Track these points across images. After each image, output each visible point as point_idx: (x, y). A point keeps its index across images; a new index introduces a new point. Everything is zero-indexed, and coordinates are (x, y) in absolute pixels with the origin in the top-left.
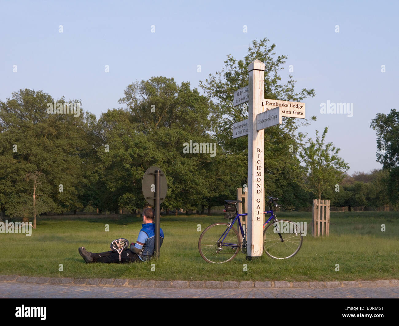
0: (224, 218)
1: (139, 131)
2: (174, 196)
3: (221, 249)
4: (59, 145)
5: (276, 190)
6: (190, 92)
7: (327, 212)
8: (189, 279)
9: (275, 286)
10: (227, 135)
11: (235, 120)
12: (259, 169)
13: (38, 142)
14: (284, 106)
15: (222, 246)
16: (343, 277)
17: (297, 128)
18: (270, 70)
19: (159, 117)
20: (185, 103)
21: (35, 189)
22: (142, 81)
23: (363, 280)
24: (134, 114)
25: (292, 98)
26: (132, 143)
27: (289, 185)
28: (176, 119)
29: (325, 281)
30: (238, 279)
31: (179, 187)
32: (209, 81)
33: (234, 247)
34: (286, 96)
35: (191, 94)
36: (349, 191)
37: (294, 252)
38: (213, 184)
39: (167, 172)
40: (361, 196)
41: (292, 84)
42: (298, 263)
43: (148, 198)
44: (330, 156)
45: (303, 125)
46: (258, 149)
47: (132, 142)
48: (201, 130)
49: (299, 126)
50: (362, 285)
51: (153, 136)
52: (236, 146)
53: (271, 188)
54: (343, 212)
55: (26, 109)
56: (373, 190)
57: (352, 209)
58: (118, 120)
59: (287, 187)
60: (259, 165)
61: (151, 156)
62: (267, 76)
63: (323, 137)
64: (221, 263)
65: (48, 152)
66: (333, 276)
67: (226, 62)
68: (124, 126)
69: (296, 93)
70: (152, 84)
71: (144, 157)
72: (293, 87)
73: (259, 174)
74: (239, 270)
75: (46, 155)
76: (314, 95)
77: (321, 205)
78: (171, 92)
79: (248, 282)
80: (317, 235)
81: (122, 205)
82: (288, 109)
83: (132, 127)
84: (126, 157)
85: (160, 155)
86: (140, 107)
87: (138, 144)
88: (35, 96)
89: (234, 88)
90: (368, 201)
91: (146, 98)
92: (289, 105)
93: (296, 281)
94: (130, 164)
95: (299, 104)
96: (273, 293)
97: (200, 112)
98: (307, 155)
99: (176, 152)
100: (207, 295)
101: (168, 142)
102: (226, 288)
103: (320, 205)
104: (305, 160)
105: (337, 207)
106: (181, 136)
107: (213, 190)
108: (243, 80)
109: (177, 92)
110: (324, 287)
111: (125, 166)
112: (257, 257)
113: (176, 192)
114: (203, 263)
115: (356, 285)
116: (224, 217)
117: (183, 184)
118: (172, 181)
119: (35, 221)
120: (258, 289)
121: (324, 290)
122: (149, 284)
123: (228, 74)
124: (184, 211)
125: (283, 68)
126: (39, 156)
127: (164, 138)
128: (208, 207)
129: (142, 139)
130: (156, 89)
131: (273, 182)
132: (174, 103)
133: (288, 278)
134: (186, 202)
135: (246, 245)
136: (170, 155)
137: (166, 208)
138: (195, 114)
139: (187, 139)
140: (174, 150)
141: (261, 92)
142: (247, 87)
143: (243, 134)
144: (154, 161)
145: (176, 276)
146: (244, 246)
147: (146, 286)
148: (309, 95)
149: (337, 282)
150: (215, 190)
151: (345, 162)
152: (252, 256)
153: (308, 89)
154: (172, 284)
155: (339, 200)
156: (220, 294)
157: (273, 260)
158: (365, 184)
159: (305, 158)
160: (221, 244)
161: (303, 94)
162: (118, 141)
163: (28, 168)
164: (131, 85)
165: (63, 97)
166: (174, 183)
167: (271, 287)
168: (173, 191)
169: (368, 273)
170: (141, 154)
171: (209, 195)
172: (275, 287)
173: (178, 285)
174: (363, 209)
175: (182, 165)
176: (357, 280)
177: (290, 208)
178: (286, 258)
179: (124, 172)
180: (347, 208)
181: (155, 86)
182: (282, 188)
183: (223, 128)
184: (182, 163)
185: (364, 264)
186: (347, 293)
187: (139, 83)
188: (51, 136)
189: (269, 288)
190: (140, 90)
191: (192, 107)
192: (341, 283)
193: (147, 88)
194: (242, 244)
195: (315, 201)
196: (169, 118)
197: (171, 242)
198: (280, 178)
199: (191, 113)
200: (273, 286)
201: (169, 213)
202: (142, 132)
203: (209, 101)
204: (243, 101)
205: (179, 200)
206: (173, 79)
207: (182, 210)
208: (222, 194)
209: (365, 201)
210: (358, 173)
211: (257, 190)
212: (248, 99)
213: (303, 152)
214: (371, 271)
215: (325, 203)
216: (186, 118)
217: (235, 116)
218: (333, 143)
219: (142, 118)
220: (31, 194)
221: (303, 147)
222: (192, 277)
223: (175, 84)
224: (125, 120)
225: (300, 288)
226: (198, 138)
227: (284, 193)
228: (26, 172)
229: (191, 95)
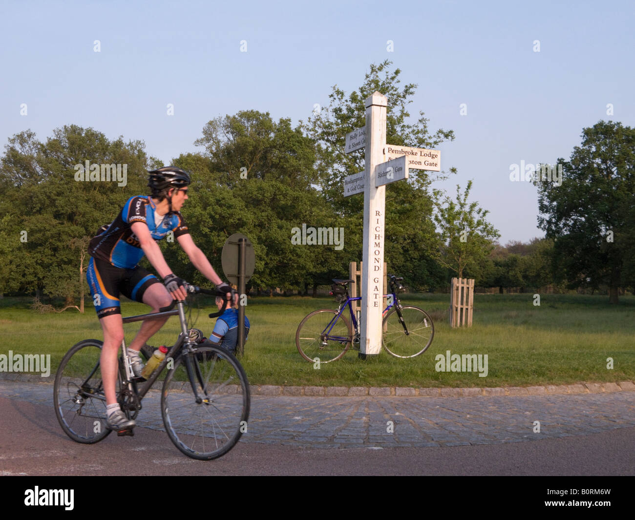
0: (335, 302)
1: (221, 183)
2: (268, 271)
3: (326, 344)
4: (114, 201)
5: (404, 264)
6: (290, 132)
7: (470, 294)
8: (282, 384)
9: (396, 393)
10: (337, 191)
11: (348, 171)
12: (377, 238)
13: (87, 196)
14: (413, 154)
15: (327, 340)
16: (485, 382)
17: (430, 183)
18: (394, 104)
19: (249, 166)
20: (284, 146)
21: (82, 260)
22: (227, 116)
23: (510, 386)
24: (215, 161)
25: (424, 142)
26: (212, 200)
27: (422, 257)
28: (271, 167)
29: (461, 387)
30: (347, 384)
31: (274, 259)
32: (313, 120)
33: (343, 341)
34: (416, 140)
35: (292, 134)
36: (500, 266)
37: (421, 350)
38: (320, 256)
39: (259, 238)
40: (517, 273)
41: (423, 123)
42: (427, 363)
43: (229, 276)
44: (475, 221)
45: (439, 179)
46: (376, 212)
47: (212, 198)
48: (305, 183)
49: (433, 180)
50: (509, 393)
51: (241, 190)
52: (350, 206)
53: (397, 261)
54: (493, 294)
55: (72, 152)
56: (532, 265)
57: (505, 291)
58: (194, 169)
59: (419, 261)
60: (377, 233)
61: (237, 217)
62: (390, 112)
63: (466, 195)
64: (326, 362)
65: (100, 211)
66: (472, 381)
67: (332, 96)
68: (202, 176)
69: (429, 136)
70: (240, 121)
71: (229, 218)
72: (425, 127)
73: (377, 245)
74: (349, 372)
75: (97, 214)
76: (453, 138)
77: (463, 285)
78: (266, 131)
79: (360, 388)
80: (456, 326)
81: (198, 282)
82: (417, 158)
83: (212, 178)
84: (204, 219)
85: (249, 216)
86: (223, 151)
87: (220, 201)
88: (83, 135)
89: (346, 129)
90: (525, 280)
91: (232, 139)
92: (419, 154)
93: (424, 387)
94: (209, 228)
95: (433, 152)
96: (392, 403)
97: (304, 159)
98: (445, 218)
99: (271, 213)
100: (306, 406)
101: (260, 198)
102: (331, 395)
103: (460, 286)
104: (442, 225)
105: (485, 287)
106: (277, 191)
107: (321, 264)
108: (359, 117)
109: (273, 131)
110: (460, 394)
111: (203, 230)
112: (373, 356)
113: (271, 266)
114: (302, 362)
115: (501, 392)
116: (334, 300)
117: (279, 255)
118: (265, 251)
119: (82, 302)
120: (373, 398)
121: (459, 399)
122: (229, 389)
123: (337, 111)
124: (281, 290)
125: (412, 101)
126: (87, 216)
127: (255, 193)
128: (313, 286)
129: (225, 195)
130: (245, 126)
131: (400, 253)
132: (269, 146)
133: (412, 383)
134: (284, 279)
135: (360, 338)
136: (263, 216)
137: (257, 287)
138: (296, 162)
139: (286, 195)
140: (268, 209)
141: (382, 135)
142: (364, 128)
143: (358, 191)
144: (241, 224)
145: (266, 379)
146: (356, 341)
147: (225, 392)
148: (447, 138)
149: (477, 389)
150: (322, 264)
151: (495, 228)
152: (367, 354)
153: (446, 130)
154: (260, 390)
155: (487, 278)
156: (322, 403)
157: (394, 359)
158: (522, 257)
159: (442, 222)
160: (325, 338)
161: (439, 137)
162: (193, 196)
163: (73, 231)
164: (213, 122)
165: (122, 136)
166: (267, 255)
167: (390, 395)
168: (266, 264)
169: (518, 377)
170: (224, 215)
171: (314, 270)
172: (395, 395)
173: (267, 391)
174: (518, 291)
175: (279, 230)
176: (503, 386)
177: (423, 288)
178: (412, 356)
179: (201, 239)
180: (498, 288)
181: (244, 123)
182: (413, 261)
183: (332, 182)
184: (278, 228)
185: (514, 365)
186: (489, 403)
187: (223, 119)
188: (103, 189)
189: (388, 395)
190: (224, 128)
191: (294, 152)
192: (482, 390)
193: (233, 125)
194: (354, 338)
195: (455, 280)
196: (263, 166)
197: (263, 333)
198: (409, 249)
199: (292, 160)
200: (394, 393)
201: (262, 293)
202: (225, 186)
203: (316, 144)
204: (358, 147)
205: (275, 276)
206: (268, 114)
207: (278, 290)
208: (333, 268)
209: (521, 279)
210: (512, 243)
211: (375, 267)
212: (364, 145)
213: (439, 215)
214: (522, 374)
215: (468, 283)
216: (285, 166)
217: (347, 166)
218: (478, 203)
219: (226, 165)
220: (77, 266)
221: (439, 208)
222: (286, 381)
223: (271, 121)
224: (202, 169)
225: (428, 397)
226: (301, 193)
227: (415, 268)
228: (71, 236)
229: (292, 136)
